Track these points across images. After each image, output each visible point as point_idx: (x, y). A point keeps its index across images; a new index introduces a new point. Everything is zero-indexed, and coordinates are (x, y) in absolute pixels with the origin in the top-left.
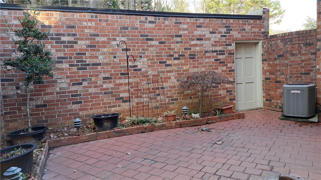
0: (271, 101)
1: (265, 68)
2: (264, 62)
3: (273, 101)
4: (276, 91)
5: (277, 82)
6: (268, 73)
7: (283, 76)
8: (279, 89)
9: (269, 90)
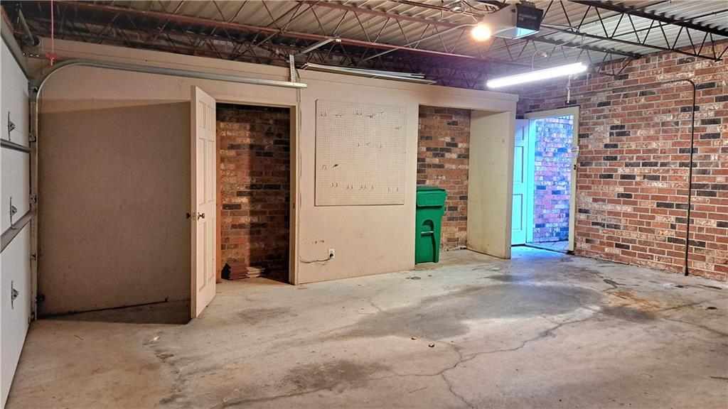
0: (543, 226)
1: (538, 168)
2: (538, 158)
3: (547, 225)
4: (552, 208)
5: (554, 193)
6: (541, 178)
7: (564, 183)
8: (557, 203)
9: (543, 207)
